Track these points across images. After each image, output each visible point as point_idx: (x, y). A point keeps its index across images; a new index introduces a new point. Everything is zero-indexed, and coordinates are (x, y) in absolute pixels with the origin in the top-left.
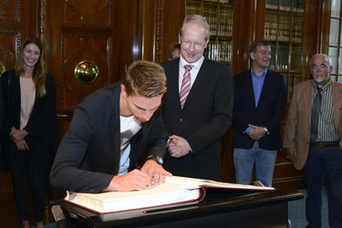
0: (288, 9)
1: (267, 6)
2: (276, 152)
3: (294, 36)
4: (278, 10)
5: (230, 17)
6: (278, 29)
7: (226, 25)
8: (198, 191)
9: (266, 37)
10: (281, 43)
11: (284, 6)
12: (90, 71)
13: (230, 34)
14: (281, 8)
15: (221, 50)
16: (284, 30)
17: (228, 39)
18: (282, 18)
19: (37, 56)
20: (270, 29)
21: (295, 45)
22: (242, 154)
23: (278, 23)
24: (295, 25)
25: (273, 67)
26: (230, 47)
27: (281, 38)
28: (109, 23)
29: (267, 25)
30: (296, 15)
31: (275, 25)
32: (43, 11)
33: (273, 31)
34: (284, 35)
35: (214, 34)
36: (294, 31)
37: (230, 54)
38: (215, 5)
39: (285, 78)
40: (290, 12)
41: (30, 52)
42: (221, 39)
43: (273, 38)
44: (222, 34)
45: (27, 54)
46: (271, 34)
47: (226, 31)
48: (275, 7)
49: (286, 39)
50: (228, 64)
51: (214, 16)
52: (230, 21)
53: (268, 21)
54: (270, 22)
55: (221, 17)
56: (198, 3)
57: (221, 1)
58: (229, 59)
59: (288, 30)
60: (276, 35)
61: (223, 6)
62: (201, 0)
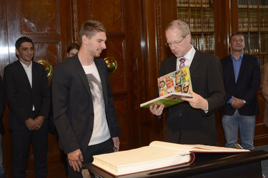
0: (255, 7)
1: (240, 6)
2: (254, 117)
3: (262, 27)
4: (247, 9)
5: (211, 17)
6: (249, 22)
7: (209, 23)
8: (189, 156)
9: (241, 30)
10: (252, 33)
11: (252, 4)
12: (111, 65)
13: (212, 30)
14: (250, 7)
15: (206, 42)
16: (253, 23)
17: (211, 34)
18: (251, 13)
20: (243, 23)
21: (263, 33)
22: (227, 120)
23: (248, 17)
24: (262, 17)
25: (247, 52)
26: (213, 39)
27: (252, 29)
28: (123, 30)
29: (240, 20)
30: (262, 10)
31: (246, 20)
32: (76, 25)
33: (245, 25)
34: (254, 27)
35: (200, 31)
36: (262, 23)
37: (213, 45)
38: (199, 10)
39: (258, 59)
40: (258, 9)
42: (206, 34)
43: (245, 29)
44: (206, 30)
46: (243, 27)
47: (209, 27)
48: (245, 6)
49: (256, 29)
50: (211, 52)
51: (199, 17)
52: (212, 20)
53: (241, 17)
54: (243, 18)
55: (204, 17)
56: (186, 9)
57: (204, 6)
58: (213, 48)
59: (257, 23)
60: (248, 27)
61: (205, 10)
62: (188, 7)
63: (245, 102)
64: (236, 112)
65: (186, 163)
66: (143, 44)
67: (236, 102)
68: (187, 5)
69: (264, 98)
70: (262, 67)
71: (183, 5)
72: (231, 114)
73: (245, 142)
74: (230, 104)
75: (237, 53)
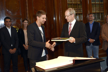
0: (98, 3)
1: (92, 3)
3: (101, 11)
4: (95, 4)
5: (81, 7)
7: (80, 10)
8: (72, 61)
9: (93, 12)
10: (97, 13)
13: (82, 12)
14: (96, 3)
15: (79, 17)
16: (98, 9)
17: (81, 14)
18: (97, 5)
19: (27, 24)
20: (94, 9)
21: (102, 13)
24: (101, 7)
26: (82, 16)
29: (92, 8)
30: (101, 4)
31: (95, 8)
32: (28, 12)
33: (95, 10)
34: (98, 11)
35: (77, 13)
36: (101, 9)
37: (82, 18)
38: (76, 4)
39: (100, 23)
40: (99, 4)
41: (25, 23)
42: (79, 14)
43: (95, 12)
44: (79, 12)
45: (25, 24)
46: (94, 11)
47: (80, 11)
49: (99, 12)
50: (81, 21)
51: (76, 7)
52: (81, 9)
54: (93, 7)
55: (79, 7)
56: (71, 4)
57: (78, 3)
58: (82, 19)
59: (99, 9)
60: (96, 11)
61: (79, 4)
62: (72, 4)
63: (94, 40)
64: (91, 44)
65: (72, 64)
66: (54, 19)
67: (91, 40)
68: (72, 3)
69: (102, 39)
70: (101, 26)
71: (70, 3)
72: (89, 45)
73: (95, 56)
74: (89, 41)
75: (91, 22)
